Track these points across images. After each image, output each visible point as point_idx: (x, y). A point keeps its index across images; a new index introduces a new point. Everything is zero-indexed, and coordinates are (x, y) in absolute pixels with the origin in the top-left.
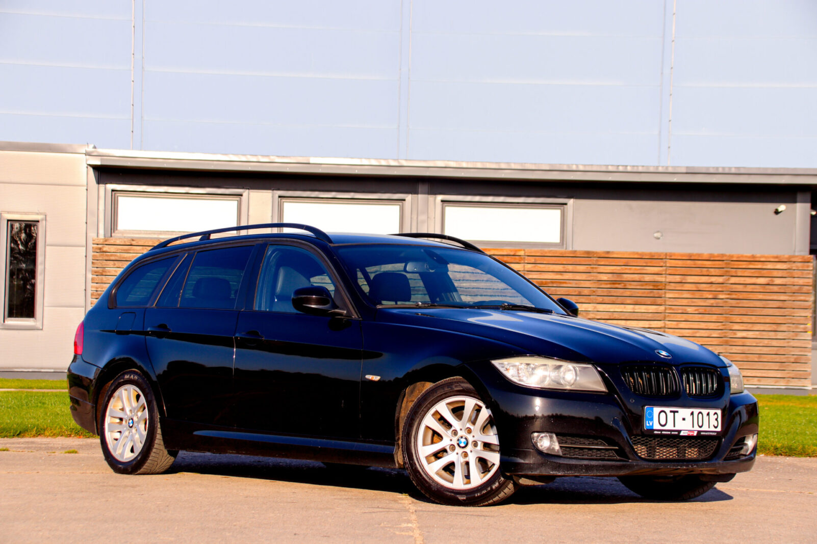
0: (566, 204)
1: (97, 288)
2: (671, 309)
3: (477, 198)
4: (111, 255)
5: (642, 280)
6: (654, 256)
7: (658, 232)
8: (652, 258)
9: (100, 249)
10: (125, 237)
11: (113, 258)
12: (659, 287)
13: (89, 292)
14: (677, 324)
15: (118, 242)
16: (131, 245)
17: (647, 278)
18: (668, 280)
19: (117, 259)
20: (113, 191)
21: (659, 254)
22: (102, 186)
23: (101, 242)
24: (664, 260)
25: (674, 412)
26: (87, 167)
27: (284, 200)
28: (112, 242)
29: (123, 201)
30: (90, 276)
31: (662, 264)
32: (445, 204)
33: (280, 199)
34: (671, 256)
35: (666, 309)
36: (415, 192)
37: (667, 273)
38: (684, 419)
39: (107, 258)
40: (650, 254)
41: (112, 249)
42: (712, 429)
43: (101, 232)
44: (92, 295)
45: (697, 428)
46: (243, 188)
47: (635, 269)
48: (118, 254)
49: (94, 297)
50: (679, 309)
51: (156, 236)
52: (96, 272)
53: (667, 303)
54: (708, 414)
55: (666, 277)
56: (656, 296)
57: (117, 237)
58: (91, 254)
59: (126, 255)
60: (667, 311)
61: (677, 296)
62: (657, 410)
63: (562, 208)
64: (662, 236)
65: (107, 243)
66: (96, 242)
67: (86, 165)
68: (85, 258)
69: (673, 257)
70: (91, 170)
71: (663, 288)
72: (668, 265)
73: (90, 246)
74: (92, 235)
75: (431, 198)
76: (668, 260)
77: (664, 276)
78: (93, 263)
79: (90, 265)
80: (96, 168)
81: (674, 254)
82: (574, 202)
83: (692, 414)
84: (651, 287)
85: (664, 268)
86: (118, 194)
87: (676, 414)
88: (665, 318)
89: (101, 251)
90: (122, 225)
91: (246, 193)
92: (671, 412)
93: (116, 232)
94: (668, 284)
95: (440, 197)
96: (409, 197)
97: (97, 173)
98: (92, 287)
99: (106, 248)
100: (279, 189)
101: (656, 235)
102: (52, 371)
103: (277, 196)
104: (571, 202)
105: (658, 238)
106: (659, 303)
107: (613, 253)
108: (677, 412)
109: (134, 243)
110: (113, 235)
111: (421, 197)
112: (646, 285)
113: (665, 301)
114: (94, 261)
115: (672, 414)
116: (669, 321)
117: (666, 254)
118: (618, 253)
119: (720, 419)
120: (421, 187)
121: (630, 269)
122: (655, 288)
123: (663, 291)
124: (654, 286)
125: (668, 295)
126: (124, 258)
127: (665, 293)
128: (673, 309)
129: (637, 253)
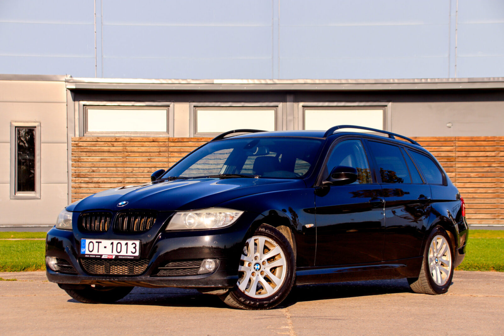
0: (386, 106)
1: (75, 170)
2: (459, 175)
3: (326, 104)
4: (84, 148)
5: (439, 155)
6: (447, 139)
7: (449, 123)
8: (446, 141)
9: (77, 144)
10: (93, 136)
11: (85, 150)
12: (451, 160)
13: (70, 173)
14: (464, 185)
15: (88, 140)
16: (97, 141)
17: (443, 154)
18: (457, 155)
19: (88, 150)
20: (84, 105)
21: (451, 138)
22: (77, 103)
23: (77, 139)
24: (454, 142)
25: (99, 242)
26: (67, 90)
27: (197, 109)
28: (84, 139)
29: (90, 112)
30: (70, 162)
31: (453, 144)
32: (305, 108)
33: (194, 108)
34: (459, 139)
35: (456, 175)
36: (285, 101)
37: (457, 150)
38: (105, 247)
39: (81, 151)
40: (445, 138)
41: (85, 144)
43: (77, 133)
44: (72, 175)
45: (115, 253)
46: (170, 101)
47: (434, 149)
48: (89, 148)
49: (73, 176)
50: (464, 175)
51: (113, 135)
52: (74, 160)
53: (457, 171)
54: (127, 244)
55: (455, 153)
56: (449, 166)
57: (87, 137)
58: (71, 148)
59: (94, 148)
60: (457, 176)
61: (463, 165)
62: (87, 241)
63: (384, 109)
64: (452, 125)
65: (81, 140)
66: (74, 139)
67: (66, 89)
68: (67, 150)
69: (460, 140)
70: (69, 92)
71: (454, 160)
72: (457, 145)
73: (70, 142)
74: (71, 135)
75: (295, 104)
76: (456, 142)
77: (454, 152)
78: (72, 154)
79: (70, 155)
80: (72, 90)
81: (461, 138)
82: (392, 104)
83: (112, 243)
84: (446, 160)
85: (454, 147)
86: (87, 108)
87: (100, 244)
88: (455, 180)
89: (77, 146)
90: (91, 129)
91: (172, 104)
92: (97, 242)
93: (87, 133)
94: (457, 158)
95: (301, 104)
96: (280, 105)
97: (73, 94)
98: (72, 170)
99: (81, 144)
100: (194, 102)
101: (448, 125)
102: (48, 226)
103: (193, 106)
104: (390, 104)
105: (450, 127)
106: (451, 171)
107: (419, 138)
108: (101, 242)
109: (99, 140)
110: (85, 135)
111: (289, 104)
112: (442, 159)
113: (455, 169)
114: (73, 153)
116: (458, 183)
117: (455, 138)
118: (422, 138)
119: (138, 248)
120: (288, 98)
121: (431, 148)
122: (448, 161)
123: (454, 163)
124: (448, 159)
125: (457, 165)
126: (93, 150)
127: (455, 164)
128: (461, 175)
129: (436, 138)
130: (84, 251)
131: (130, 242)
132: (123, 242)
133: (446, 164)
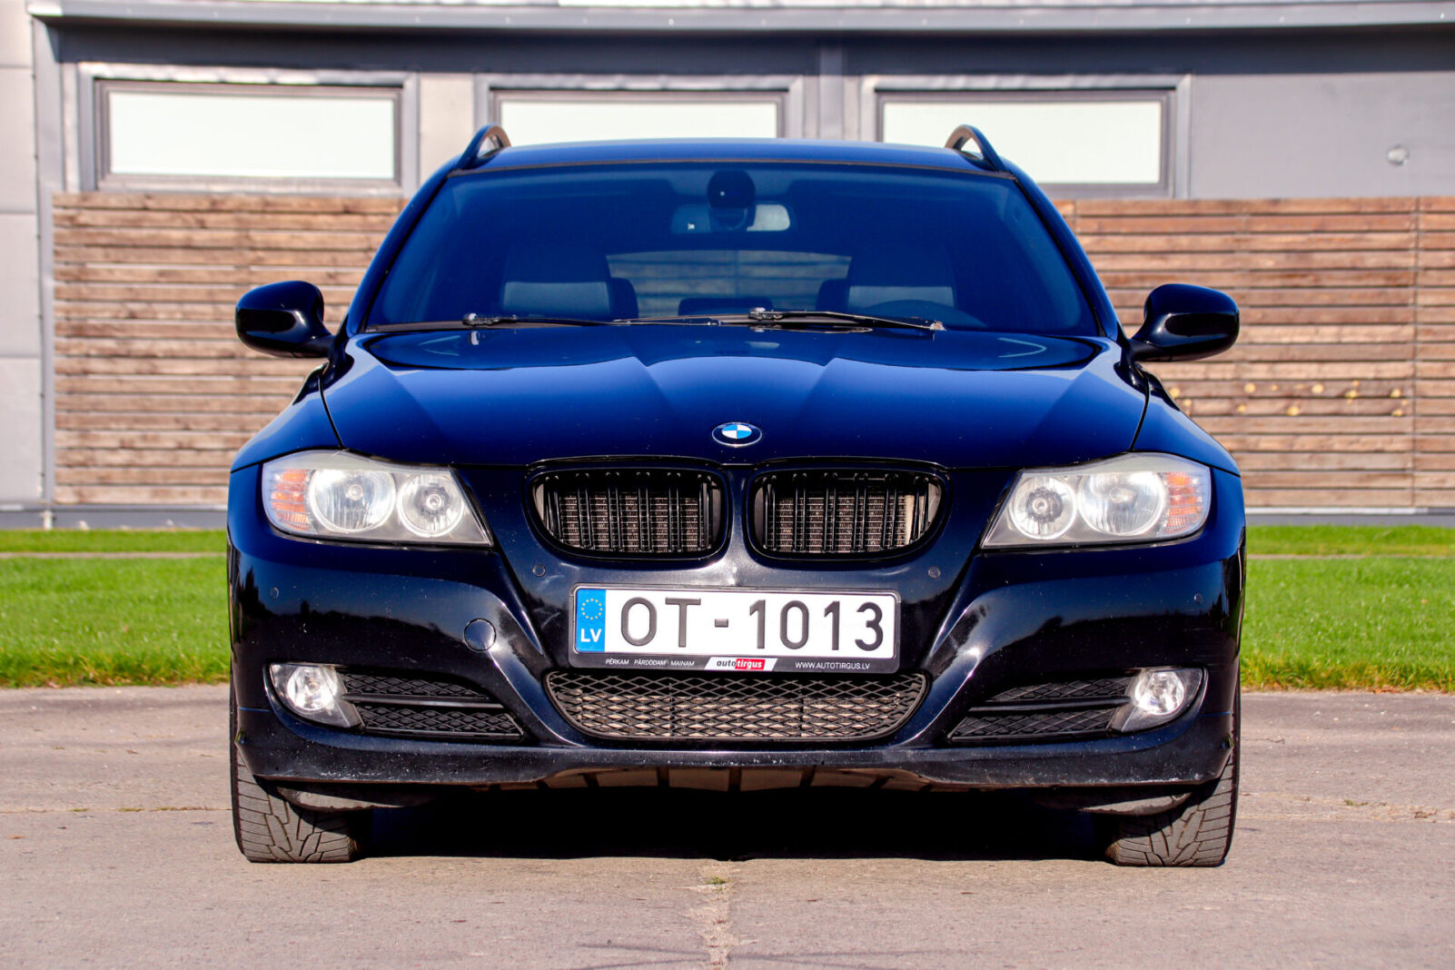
0: (1173, 88)
1: (67, 311)
2: (1428, 332)
3: (960, 82)
4: (99, 234)
5: (1359, 264)
6: (1388, 206)
7: (1398, 147)
8: (1384, 212)
9: (71, 219)
10: (130, 191)
11: (103, 240)
12: (1402, 281)
13: (51, 322)
14: (1445, 369)
15: (113, 202)
16: (146, 209)
17: (1372, 260)
18: (1421, 263)
19: (113, 241)
20: (97, 79)
21: (1402, 202)
22: (69, 69)
23: (74, 201)
24: (1413, 216)
25: (683, 604)
26: (32, 23)
27: (501, 96)
28: (98, 200)
29: (120, 103)
30: (50, 283)
31: (1407, 225)
32: (885, 98)
33: (492, 94)
34: (1429, 205)
35: (1416, 333)
36: (812, 70)
37: (1421, 245)
38: (722, 624)
39: (88, 240)
40: (1379, 202)
41: (100, 218)
42: (848, 650)
43: (73, 178)
44: (58, 327)
45: (775, 648)
46: (405, 67)
47: (1342, 240)
48: (115, 231)
49: (62, 333)
50: (1447, 333)
51: (201, 187)
52: (63, 273)
53: (1421, 318)
54: (834, 609)
55: (1416, 257)
56: (1394, 302)
57: (110, 192)
58: (50, 230)
59: (133, 233)
60: (1421, 338)
61: (1443, 300)
62: (615, 598)
63: (1164, 98)
64: (1408, 156)
65: (88, 204)
66: (63, 201)
67: (30, 18)
68: (37, 240)
69: (1434, 208)
70: (42, 30)
71: (1411, 282)
72: (1422, 226)
73: (50, 212)
74: (51, 185)
75: (850, 84)
76: (1421, 216)
77: (1413, 253)
78: (57, 253)
79: (49, 257)
80: (51, 23)
81: (1437, 200)
82: (1192, 84)
83: (759, 607)
84: (1381, 282)
85: (1413, 235)
86: (109, 87)
87: (690, 608)
88: (1415, 353)
89: (74, 223)
90: (122, 162)
91: (410, 80)
92: (669, 602)
93: (108, 177)
94: (1421, 272)
95: (871, 82)
96: (797, 84)
97: (56, 40)
98: (57, 309)
99: (85, 217)
100: (489, 70)
101: (1393, 155)
103: (486, 87)
104: (1186, 82)
105: (1398, 163)
106: (1399, 319)
107: (1287, 202)
108: (697, 602)
109: (151, 204)
110: (100, 185)
111: (826, 82)
112: (1369, 276)
113: (1415, 314)
114: (60, 249)
115: (677, 607)
116: (1425, 361)
117: (1418, 202)
118: (1299, 203)
119: (888, 624)
120: (826, 59)
121: (1329, 240)
122: (1391, 283)
123: (1411, 290)
124: (1388, 278)
125: (1422, 300)
126: (129, 239)
127: (1416, 294)
128: (1435, 334)
129: (1347, 201)
130: (596, 639)
131: (850, 603)
132: (817, 603)
133: (1380, 295)
